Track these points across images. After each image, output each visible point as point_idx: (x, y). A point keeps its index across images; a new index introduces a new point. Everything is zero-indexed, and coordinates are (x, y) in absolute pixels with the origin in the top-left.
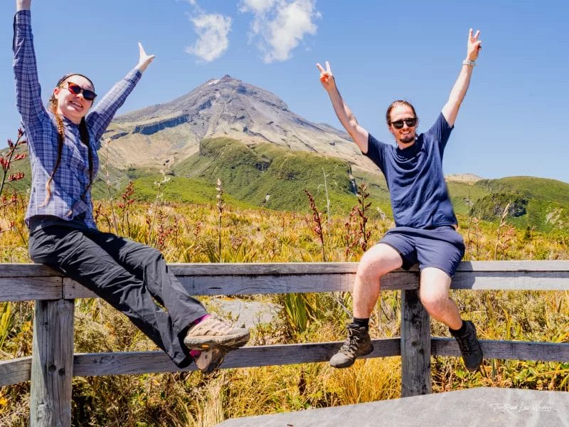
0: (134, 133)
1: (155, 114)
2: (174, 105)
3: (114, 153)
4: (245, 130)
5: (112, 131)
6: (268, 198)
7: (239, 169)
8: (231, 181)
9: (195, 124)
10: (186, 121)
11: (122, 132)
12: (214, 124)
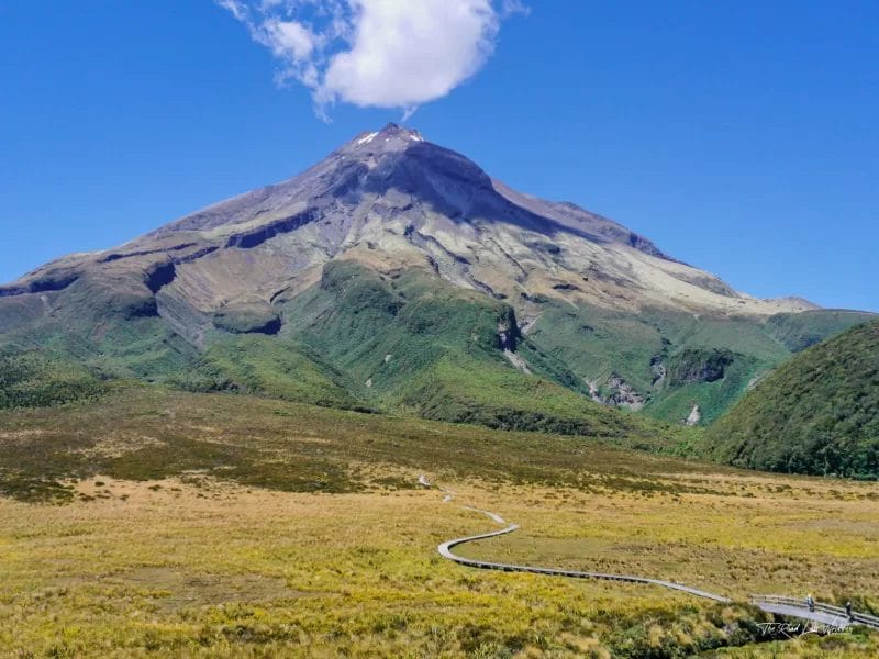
0: (226, 247)
1: (265, 205)
2: (296, 187)
3: (195, 284)
4: (410, 230)
5: (193, 244)
6: (388, 358)
7: (364, 315)
8: (351, 332)
9: (328, 223)
10: (312, 219)
11: (209, 245)
12: (359, 221)
